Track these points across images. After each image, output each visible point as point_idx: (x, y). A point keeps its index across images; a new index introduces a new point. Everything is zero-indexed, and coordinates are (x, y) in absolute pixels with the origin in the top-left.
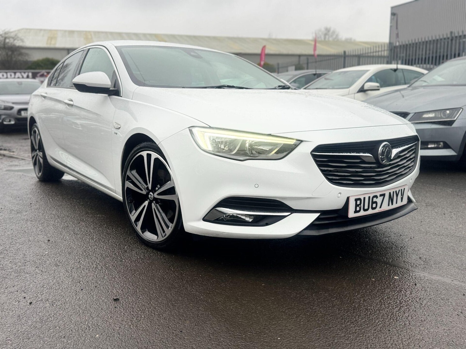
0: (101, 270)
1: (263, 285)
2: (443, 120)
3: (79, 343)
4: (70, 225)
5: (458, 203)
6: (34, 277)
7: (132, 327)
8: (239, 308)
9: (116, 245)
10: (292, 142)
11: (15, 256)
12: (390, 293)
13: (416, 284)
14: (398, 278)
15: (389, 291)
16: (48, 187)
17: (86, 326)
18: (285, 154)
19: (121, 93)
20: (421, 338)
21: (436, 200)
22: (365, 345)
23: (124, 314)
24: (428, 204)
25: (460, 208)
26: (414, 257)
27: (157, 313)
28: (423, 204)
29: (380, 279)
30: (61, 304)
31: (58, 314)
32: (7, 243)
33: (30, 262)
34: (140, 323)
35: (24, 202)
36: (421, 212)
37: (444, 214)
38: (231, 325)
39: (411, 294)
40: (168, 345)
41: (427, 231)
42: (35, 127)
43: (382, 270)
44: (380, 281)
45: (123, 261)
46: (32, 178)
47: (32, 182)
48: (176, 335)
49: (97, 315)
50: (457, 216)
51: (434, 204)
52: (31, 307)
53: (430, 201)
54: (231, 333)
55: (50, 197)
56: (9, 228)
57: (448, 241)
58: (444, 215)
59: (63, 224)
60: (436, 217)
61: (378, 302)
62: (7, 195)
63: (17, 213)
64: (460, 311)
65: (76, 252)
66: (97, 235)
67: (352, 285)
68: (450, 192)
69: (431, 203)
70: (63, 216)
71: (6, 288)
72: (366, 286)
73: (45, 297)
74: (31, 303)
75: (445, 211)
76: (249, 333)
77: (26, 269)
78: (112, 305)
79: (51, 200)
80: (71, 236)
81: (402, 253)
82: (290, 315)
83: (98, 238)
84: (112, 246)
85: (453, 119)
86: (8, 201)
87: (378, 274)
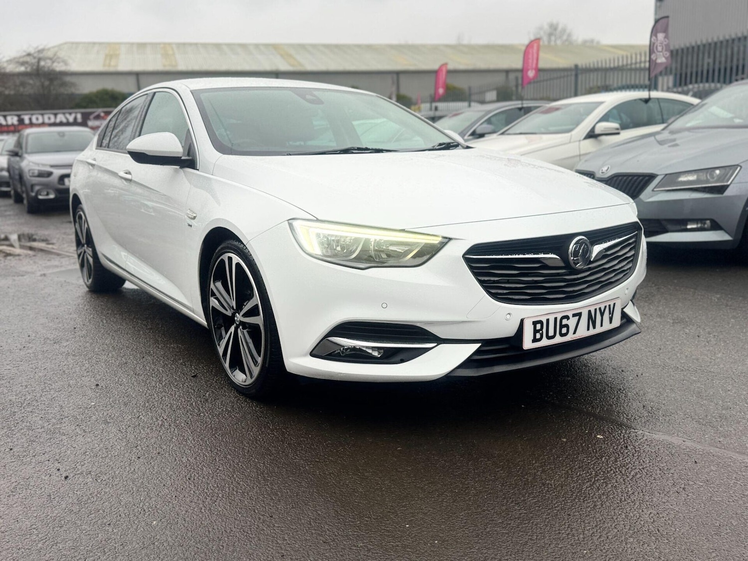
0: (168, 429)
1: (399, 449)
2: (710, 185)
3: (129, 532)
4: (129, 361)
5: (725, 318)
6: (73, 439)
7: (203, 511)
8: (359, 484)
9: (194, 390)
10: (436, 241)
11: (49, 408)
12: (584, 459)
13: (627, 447)
14: (602, 437)
15: (585, 457)
16: (102, 302)
17: (140, 510)
18: (425, 258)
19: (197, 165)
20: (613, 525)
21: (691, 313)
22: (529, 536)
23: (194, 492)
24: (677, 319)
25: (726, 326)
26: (634, 404)
27: (241, 491)
28: (669, 320)
29: (576, 438)
30: (109, 479)
31: (103, 493)
32: (38, 390)
33: (69, 418)
34: (216, 505)
35: (65, 325)
36: (663, 334)
37: (699, 336)
38: (343, 507)
39: (616, 461)
40: (250, 535)
41: (666, 364)
42: (79, 210)
43: (581, 426)
44: (575, 443)
45: (201, 414)
46: (79, 287)
47: (79, 293)
48: (264, 522)
49: (157, 494)
50: (717, 339)
51: (687, 319)
52: (66, 482)
53: (681, 316)
54: (341, 518)
55: (104, 317)
56: (41, 367)
57: (694, 379)
58: (697, 337)
59: (119, 359)
60: (685, 341)
61: (562, 474)
62: (41, 315)
63: (54, 343)
64: (683, 486)
65: (135, 403)
66: (167, 376)
67: (530, 448)
68: (716, 300)
69: (681, 318)
70: (121, 346)
71: (34, 456)
72: (551, 450)
73: (87, 468)
74: (66, 478)
75: (701, 331)
76: (367, 519)
77: (64, 428)
78: (178, 479)
79: (105, 322)
80: (130, 377)
81: (617, 399)
82: (429, 492)
83: (168, 380)
84: (187, 392)
85: (725, 184)
86: (41, 324)
87: (574, 431)
